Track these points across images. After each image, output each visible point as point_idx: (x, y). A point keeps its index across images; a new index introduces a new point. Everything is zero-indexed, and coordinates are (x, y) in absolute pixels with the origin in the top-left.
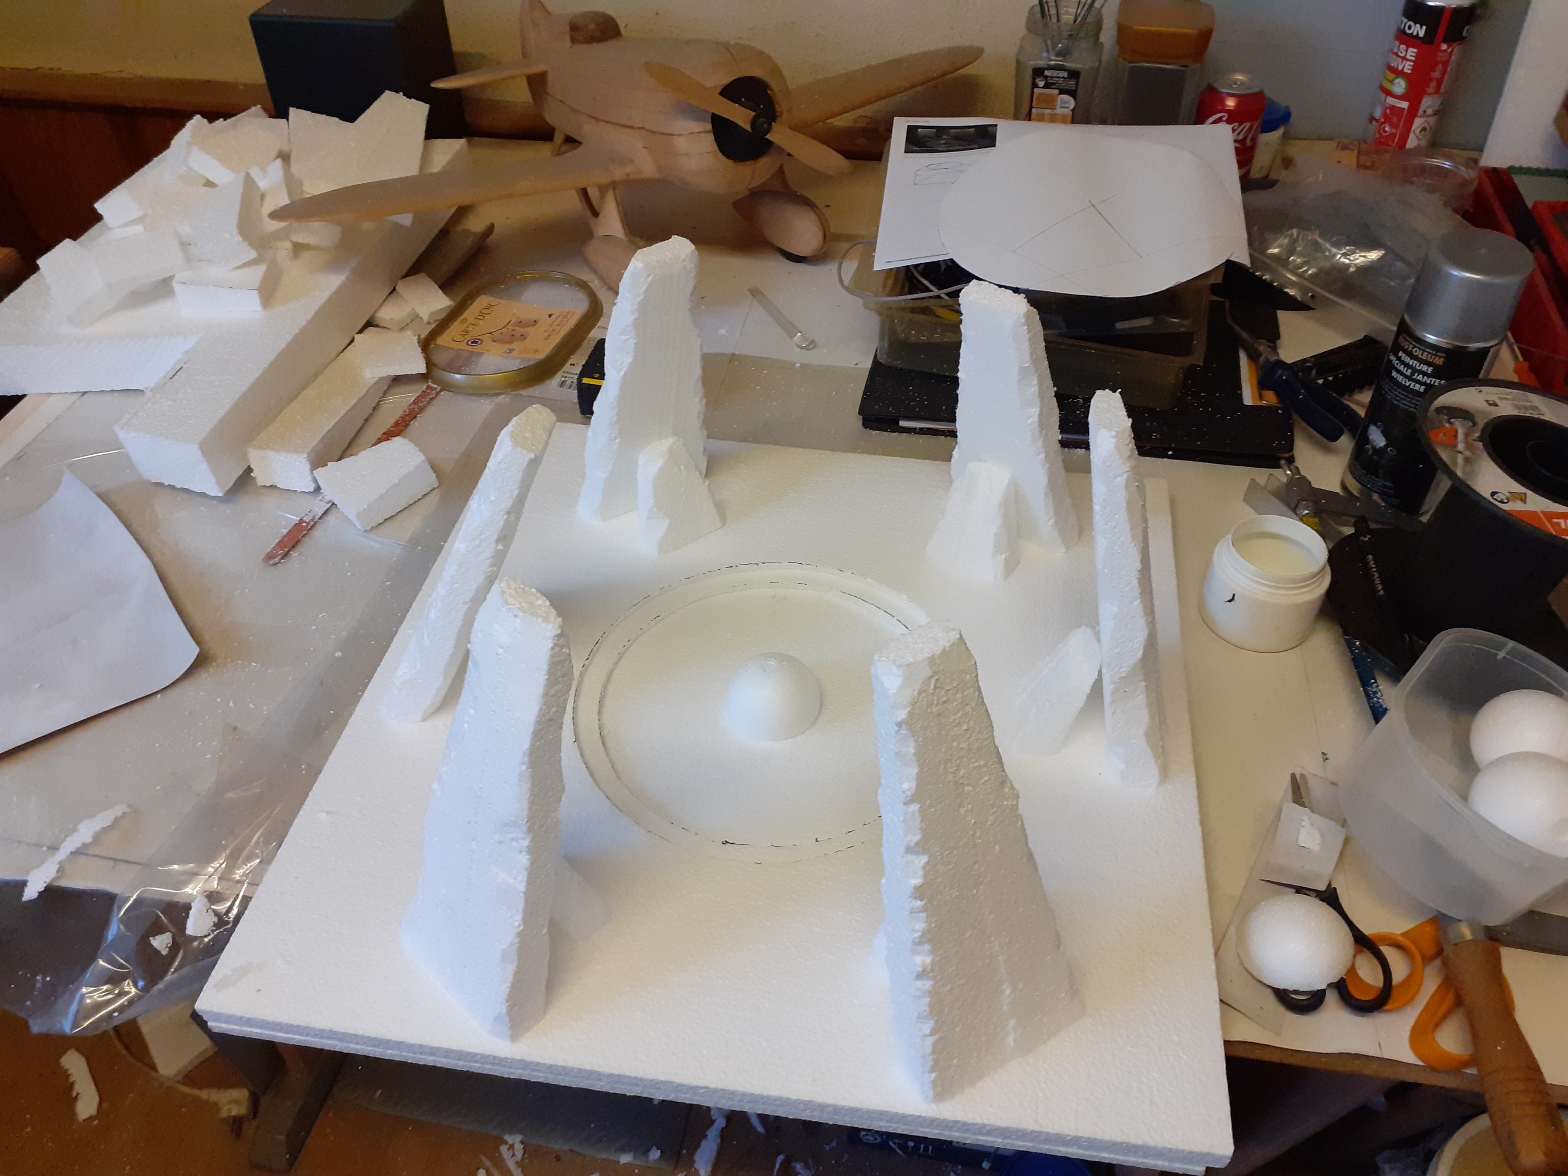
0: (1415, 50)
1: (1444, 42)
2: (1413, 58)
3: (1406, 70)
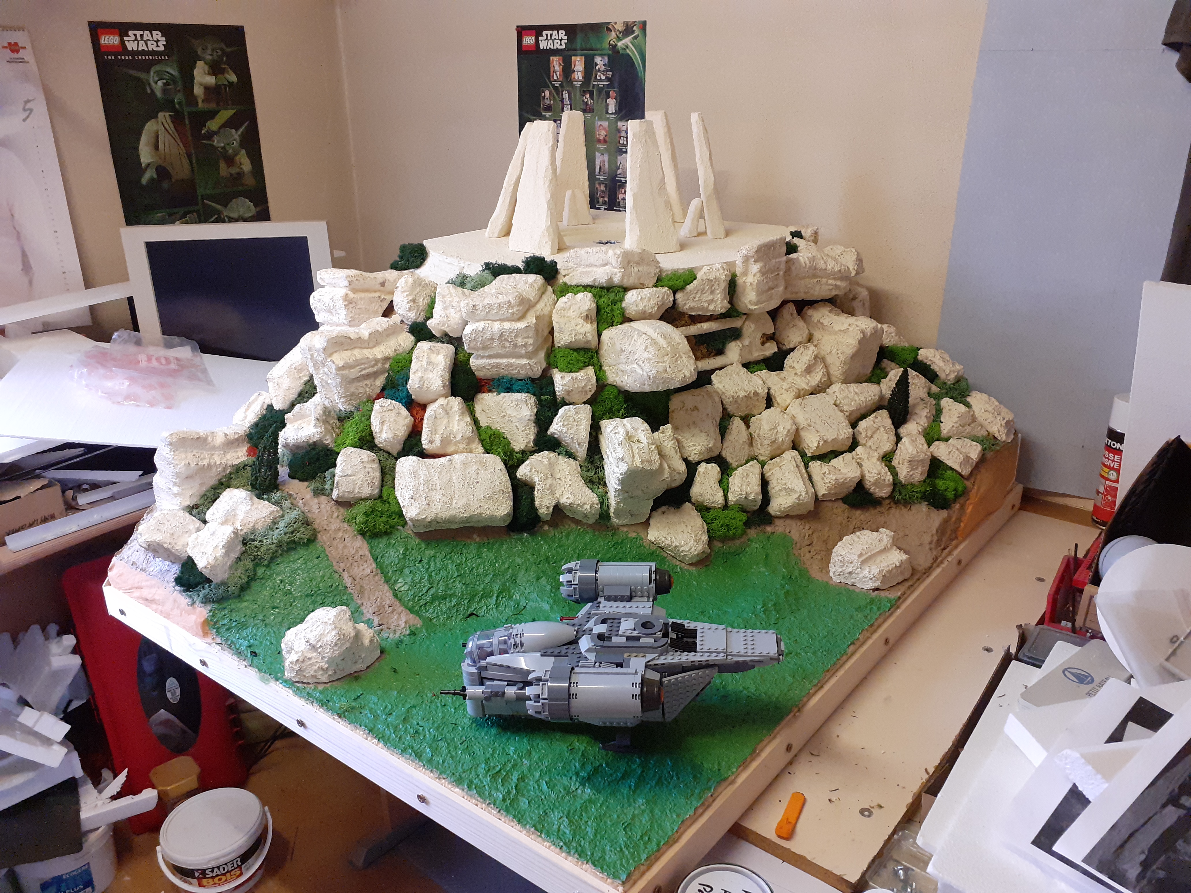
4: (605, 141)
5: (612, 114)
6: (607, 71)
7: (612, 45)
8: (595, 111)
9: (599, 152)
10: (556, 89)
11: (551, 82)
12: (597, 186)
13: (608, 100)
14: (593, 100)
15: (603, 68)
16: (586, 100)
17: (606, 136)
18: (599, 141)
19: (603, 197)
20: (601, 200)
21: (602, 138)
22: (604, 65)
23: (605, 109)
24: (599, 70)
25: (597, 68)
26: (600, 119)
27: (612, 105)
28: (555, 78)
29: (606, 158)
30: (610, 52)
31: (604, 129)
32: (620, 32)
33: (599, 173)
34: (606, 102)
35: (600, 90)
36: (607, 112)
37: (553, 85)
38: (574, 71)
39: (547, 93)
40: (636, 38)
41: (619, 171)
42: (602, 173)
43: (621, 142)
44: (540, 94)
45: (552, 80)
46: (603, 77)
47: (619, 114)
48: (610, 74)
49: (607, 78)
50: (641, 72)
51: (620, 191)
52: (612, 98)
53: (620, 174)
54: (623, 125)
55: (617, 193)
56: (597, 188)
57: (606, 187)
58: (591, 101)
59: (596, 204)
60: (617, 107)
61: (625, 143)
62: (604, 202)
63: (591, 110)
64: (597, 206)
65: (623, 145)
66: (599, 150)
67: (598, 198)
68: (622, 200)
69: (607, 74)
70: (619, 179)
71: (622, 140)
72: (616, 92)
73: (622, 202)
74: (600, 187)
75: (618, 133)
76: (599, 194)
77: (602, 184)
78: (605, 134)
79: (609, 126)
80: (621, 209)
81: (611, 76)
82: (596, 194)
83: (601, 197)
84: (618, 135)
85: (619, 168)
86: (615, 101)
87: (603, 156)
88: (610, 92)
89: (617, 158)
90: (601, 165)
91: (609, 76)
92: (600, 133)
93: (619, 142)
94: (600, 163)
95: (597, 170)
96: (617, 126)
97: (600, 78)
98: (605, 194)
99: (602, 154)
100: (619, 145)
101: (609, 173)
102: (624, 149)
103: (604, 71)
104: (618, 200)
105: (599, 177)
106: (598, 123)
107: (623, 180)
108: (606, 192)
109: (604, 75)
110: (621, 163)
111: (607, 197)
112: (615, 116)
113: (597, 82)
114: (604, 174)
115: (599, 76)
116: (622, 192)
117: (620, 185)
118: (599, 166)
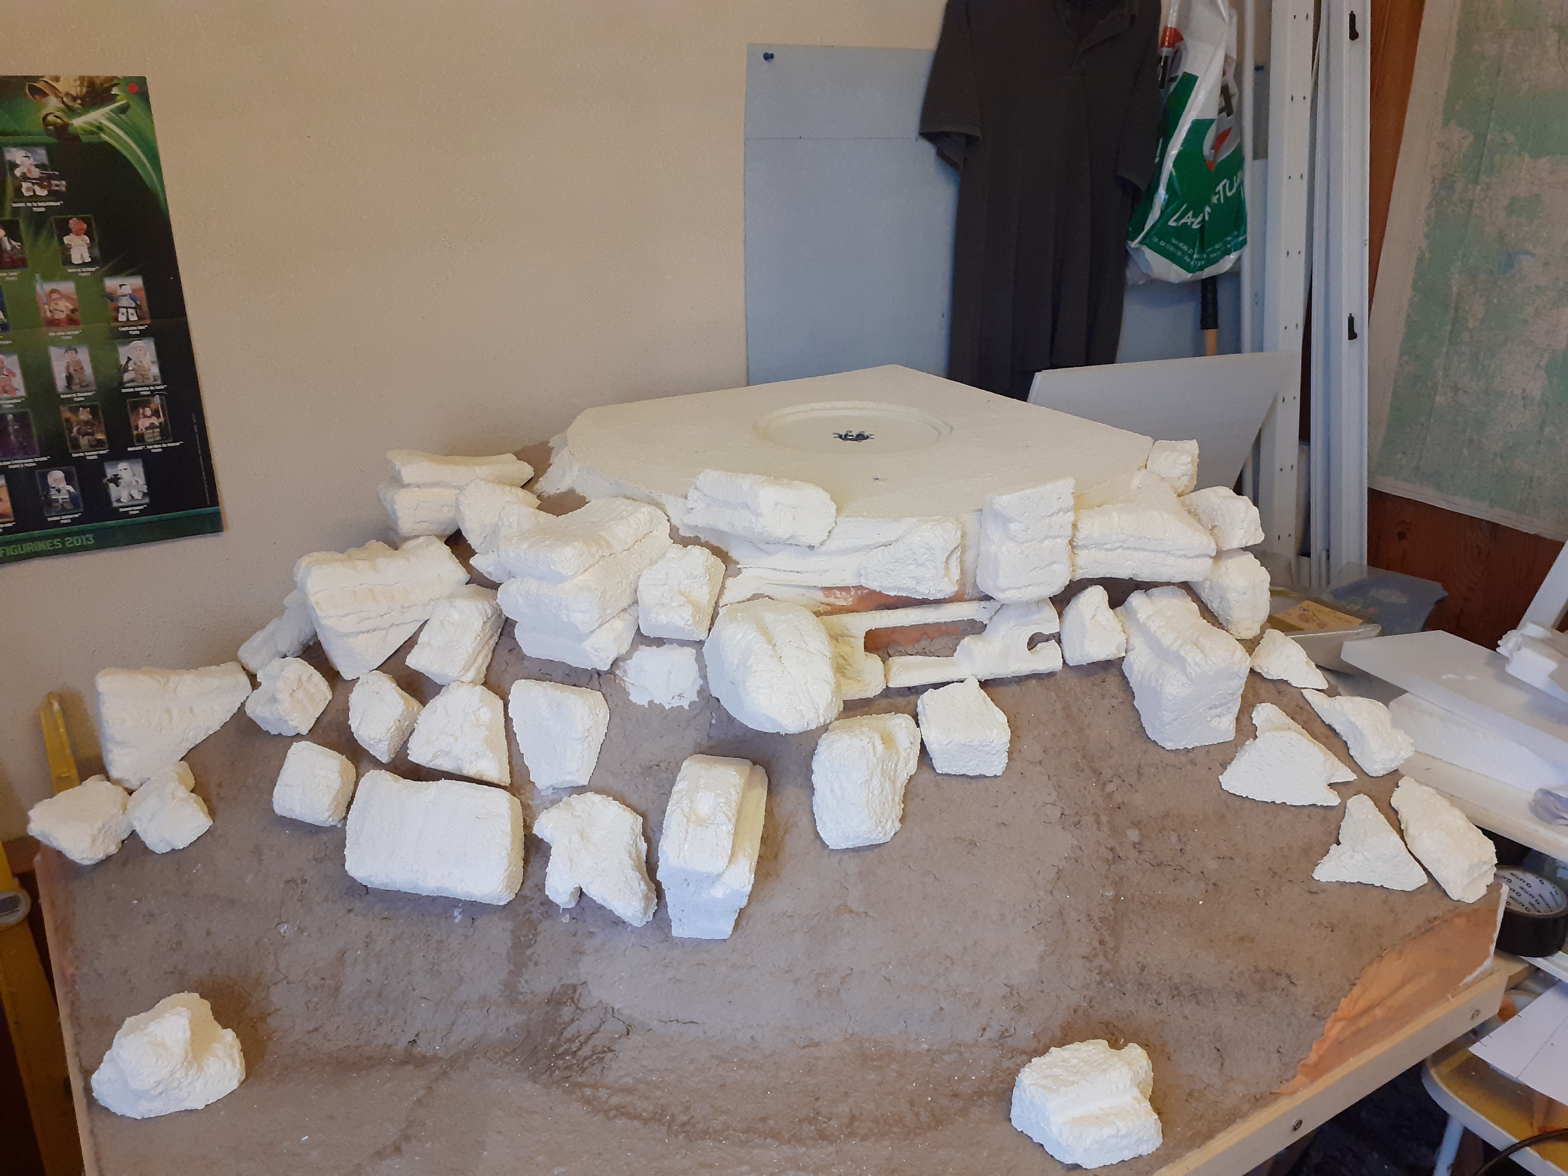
4: (72, 321)
5: (84, 265)
6: (50, 178)
7: (54, 124)
8: (30, 263)
9: (61, 347)
12: (67, 414)
13: (66, 239)
14: (18, 239)
15: (36, 173)
17: (73, 311)
18: (53, 323)
19: (92, 434)
20: (84, 441)
21: (62, 316)
22: (37, 166)
24: (25, 178)
25: (18, 172)
26: (47, 278)
27: (79, 247)
29: (83, 356)
30: (53, 140)
31: (68, 298)
32: (75, 99)
33: (69, 386)
34: (61, 241)
35: (38, 220)
36: (68, 262)
40: (123, 110)
41: (127, 377)
42: (74, 387)
43: (122, 318)
46: (44, 193)
48: (61, 185)
49: (51, 192)
50: (151, 179)
51: (139, 412)
52: (77, 234)
53: (132, 381)
54: (121, 286)
55: (132, 418)
56: (67, 420)
57: (94, 411)
58: (14, 243)
59: (71, 451)
60: (97, 252)
61: (134, 318)
62: (95, 443)
63: (17, 263)
64: (74, 455)
65: (128, 322)
66: (57, 342)
67: (77, 439)
68: (147, 428)
69: (50, 185)
70: (132, 390)
71: (123, 314)
72: (85, 220)
73: (150, 433)
74: (77, 415)
75: (109, 301)
76: (75, 429)
77: (81, 409)
78: (71, 307)
79: (78, 289)
80: (148, 447)
81: (64, 189)
82: (66, 432)
83: (83, 436)
84: (110, 305)
85: (126, 370)
86: (87, 238)
87: (74, 352)
88: (67, 221)
89: (116, 351)
90: (72, 370)
91: (57, 188)
92: (57, 307)
93: (116, 319)
94: (68, 368)
95: (61, 383)
96: (103, 289)
97: (31, 193)
98: (95, 428)
99: (69, 349)
100: (115, 324)
101: (98, 384)
102: (134, 331)
103: (40, 179)
104: (135, 433)
105: (69, 396)
106: (43, 288)
107: (144, 391)
108: (96, 423)
109: (42, 187)
110: (129, 359)
111: (102, 432)
112: (94, 269)
113: (26, 202)
114: (82, 387)
115: (28, 189)
116: (143, 414)
117: (134, 402)
118: (64, 375)
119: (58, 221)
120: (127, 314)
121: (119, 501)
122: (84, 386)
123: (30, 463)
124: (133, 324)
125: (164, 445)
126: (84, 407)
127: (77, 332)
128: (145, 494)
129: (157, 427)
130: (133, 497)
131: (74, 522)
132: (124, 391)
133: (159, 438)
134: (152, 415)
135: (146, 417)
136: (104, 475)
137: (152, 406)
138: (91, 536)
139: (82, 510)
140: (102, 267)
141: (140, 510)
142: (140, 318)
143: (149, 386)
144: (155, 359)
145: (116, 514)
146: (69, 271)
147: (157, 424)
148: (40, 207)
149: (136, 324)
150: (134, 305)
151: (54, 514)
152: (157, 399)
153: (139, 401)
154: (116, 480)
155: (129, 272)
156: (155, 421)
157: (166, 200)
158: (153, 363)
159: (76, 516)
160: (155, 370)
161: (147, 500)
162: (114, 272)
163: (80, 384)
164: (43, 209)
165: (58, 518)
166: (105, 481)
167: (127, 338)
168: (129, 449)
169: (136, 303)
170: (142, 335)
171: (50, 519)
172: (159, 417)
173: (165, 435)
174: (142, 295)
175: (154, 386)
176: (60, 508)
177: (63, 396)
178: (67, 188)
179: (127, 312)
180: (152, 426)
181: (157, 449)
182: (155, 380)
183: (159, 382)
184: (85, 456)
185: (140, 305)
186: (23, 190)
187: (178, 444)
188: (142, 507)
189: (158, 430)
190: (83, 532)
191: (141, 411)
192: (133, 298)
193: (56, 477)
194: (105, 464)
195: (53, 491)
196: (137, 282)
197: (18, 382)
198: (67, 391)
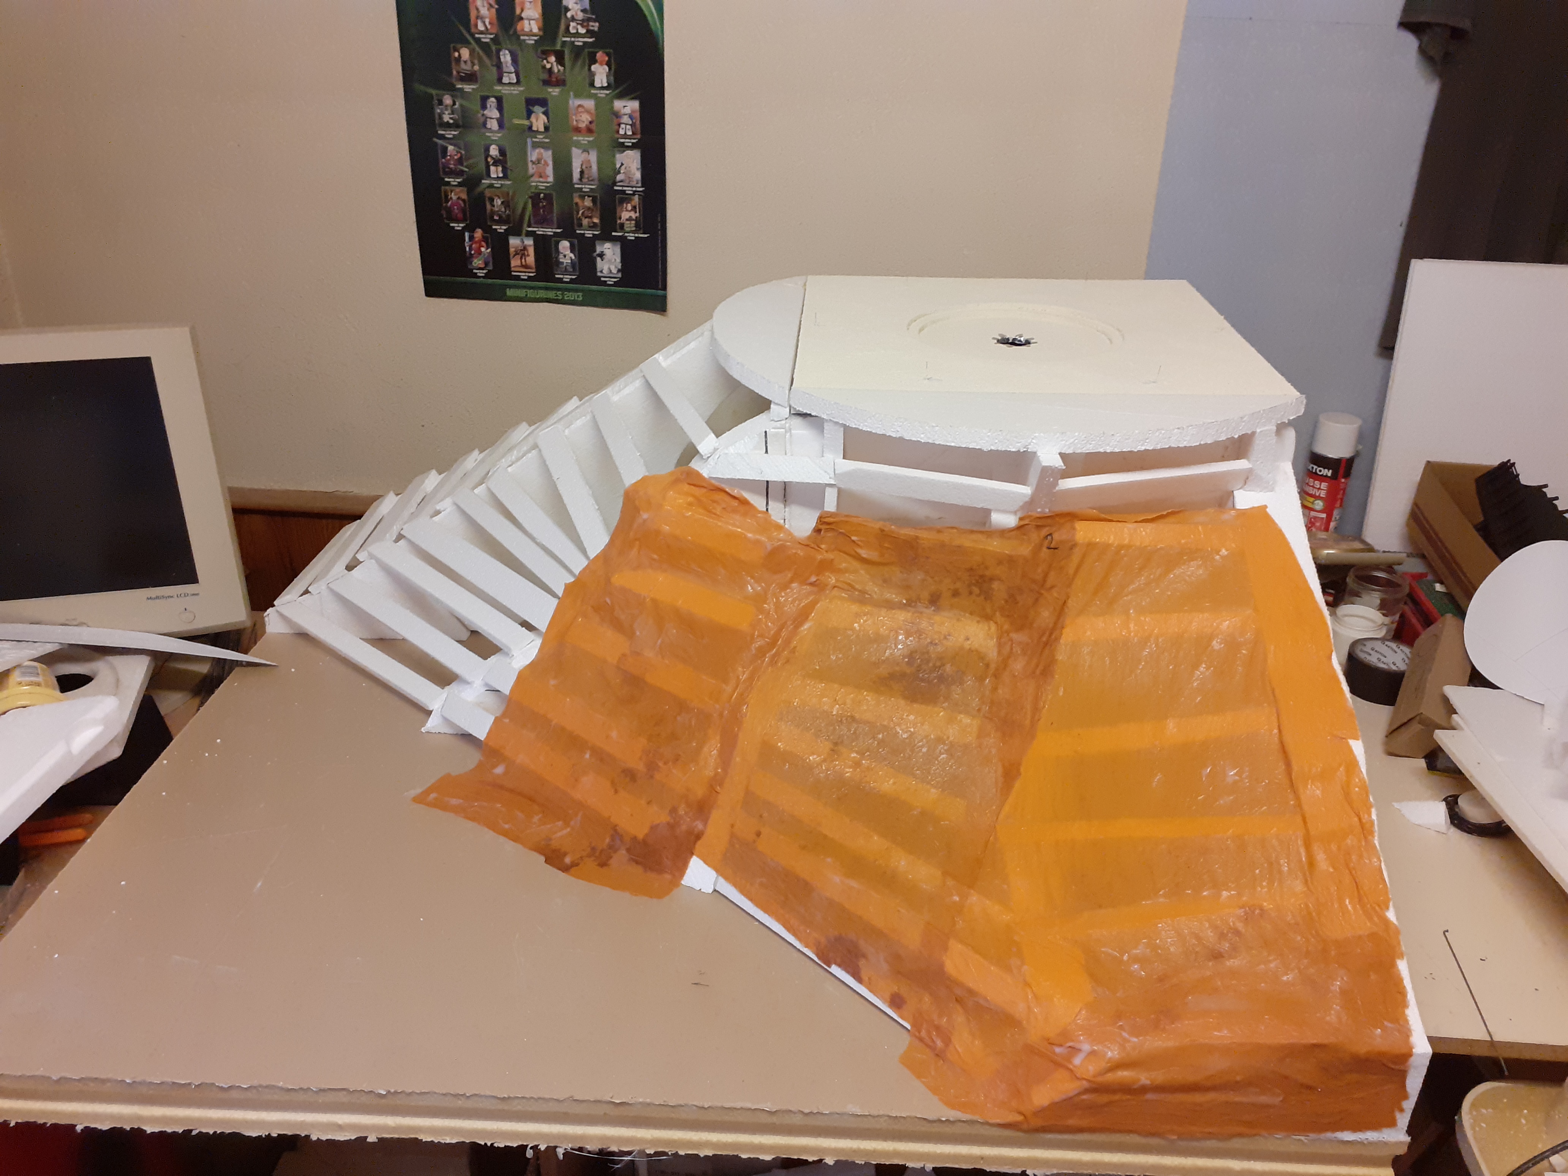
0: (1327, 484)
1: (1343, 478)
2: (1325, 489)
3: (1321, 496)
4: (589, 131)
5: (602, 88)
6: (589, 20)
8: (568, 83)
9: (579, 148)
10: (485, 47)
11: (472, 35)
12: (577, 200)
13: (593, 68)
14: (563, 65)
15: (580, 16)
16: (548, 66)
17: (591, 122)
18: (577, 130)
19: (590, 217)
20: (585, 222)
21: (582, 125)
22: (584, 11)
23: (587, 81)
24: (573, 19)
25: (569, 15)
26: (578, 96)
27: (601, 74)
28: (481, 27)
29: (593, 157)
31: (588, 112)
33: (581, 179)
34: (590, 69)
35: (577, 52)
36: (592, 84)
37: (478, 41)
38: (522, 19)
39: (465, 53)
41: (619, 177)
42: (585, 180)
43: (622, 132)
44: (449, 55)
45: (473, 30)
46: (582, 31)
47: (616, 88)
48: (595, 26)
49: (588, 31)
50: (655, 24)
51: (623, 207)
52: (601, 64)
53: (621, 181)
54: (625, 107)
55: (618, 210)
56: (577, 204)
57: (594, 201)
58: (560, 67)
59: (576, 227)
60: (612, 78)
61: (630, 133)
62: (592, 225)
63: (560, 82)
64: (578, 232)
65: (625, 136)
66: (578, 145)
67: (580, 219)
68: (627, 220)
69: (588, 25)
70: (620, 188)
71: (623, 129)
72: (608, 54)
73: (628, 224)
74: (583, 203)
75: (614, 117)
76: (581, 212)
77: (586, 197)
78: (590, 119)
79: (597, 106)
80: (626, 234)
81: (596, 29)
82: (575, 213)
83: (586, 218)
84: (615, 121)
85: (619, 172)
86: (607, 68)
87: (587, 154)
88: (595, 54)
89: (614, 156)
90: (584, 167)
91: (592, 28)
92: (580, 118)
93: (618, 132)
94: (582, 165)
95: (576, 176)
96: (613, 107)
97: (575, 31)
98: (594, 213)
99: (584, 151)
100: (617, 136)
101: (600, 180)
102: (628, 142)
103: (583, 20)
104: (619, 221)
105: (580, 186)
106: (574, 102)
107: (629, 191)
108: (595, 209)
109: (583, 26)
110: (622, 164)
111: (597, 217)
112: (608, 92)
113: (571, 37)
114: (589, 181)
115: (574, 27)
116: (626, 208)
117: (623, 198)
118: (579, 170)
119: (589, 53)
120: (626, 129)
121: (601, 272)
122: (591, 180)
123: (549, 231)
124: (628, 137)
125: (636, 235)
126: (589, 196)
127: (591, 139)
128: (619, 271)
129: (633, 220)
130: (611, 271)
131: (572, 281)
132: (616, 188)
133: (634, 229)
134: (632, 210)
135: (627, 210)
136: (595, 251)
137: (633, 203)
138: (580, 294)
139: (578, 274)
140: (613, 91)
141: (614, 282)
142: (634, 133)
143: (632, 187)
144: (639, 166)
145: (598, 281)
146: (592, 91)
147: (634, 217)
148: (579, 42)
149: (630, 137)
150: (630, 122)
151: (559, 273)
152: (636, 198)
153: (625, 198)
154: (601, 255)
155: (633, 96)
156: (633, 215)
157: (663, 42)
158: (638, 169)
159: (574, 277)
160: (638, 175)
161: (620, 275)
162: (620, 96)
163: (588, 178)
164: (581, 44)
165: (562, 276)
166: (595, 254)
167: (623, 147)
168: (614, 234)
169: (633, 122)
170: (634, 147)
171: (557, 276)
172: (636, 212)
173: (638, 227)
174: (638, 115)
175: (636, 187)
176: (564, 269)
177: (576, 186)
178: (599, 28)
179: (626, 127)
180: (630, 219)
181: (631, 237)
182: (637, 183)
183: (640, 185)
184: (584, 234)
185: (635, 123)
186: (571, 28)
187: (646, 236)
188: (615, 280)
189: (633, 222)
190: (576, 291)
191: (625, 205)
192: (631, 117)
193: (564, 245)
194: (597, 242)
195: (561, 256)
196: (635, 105)
197: (550, 171)
198: (579, 182)
